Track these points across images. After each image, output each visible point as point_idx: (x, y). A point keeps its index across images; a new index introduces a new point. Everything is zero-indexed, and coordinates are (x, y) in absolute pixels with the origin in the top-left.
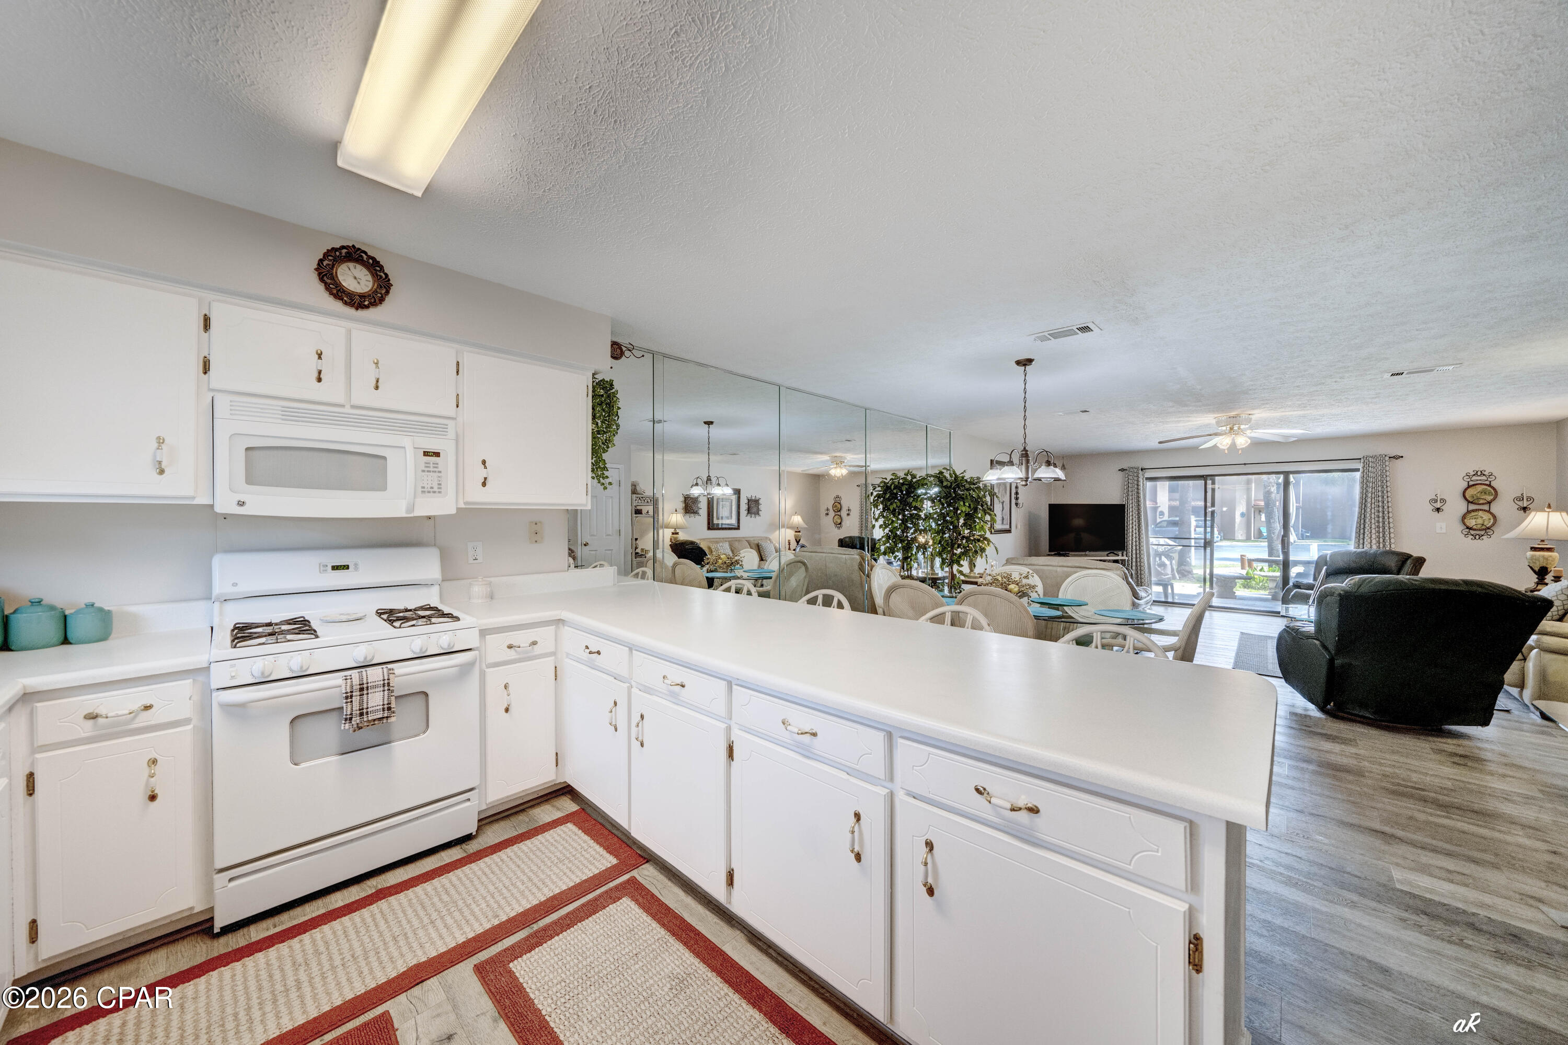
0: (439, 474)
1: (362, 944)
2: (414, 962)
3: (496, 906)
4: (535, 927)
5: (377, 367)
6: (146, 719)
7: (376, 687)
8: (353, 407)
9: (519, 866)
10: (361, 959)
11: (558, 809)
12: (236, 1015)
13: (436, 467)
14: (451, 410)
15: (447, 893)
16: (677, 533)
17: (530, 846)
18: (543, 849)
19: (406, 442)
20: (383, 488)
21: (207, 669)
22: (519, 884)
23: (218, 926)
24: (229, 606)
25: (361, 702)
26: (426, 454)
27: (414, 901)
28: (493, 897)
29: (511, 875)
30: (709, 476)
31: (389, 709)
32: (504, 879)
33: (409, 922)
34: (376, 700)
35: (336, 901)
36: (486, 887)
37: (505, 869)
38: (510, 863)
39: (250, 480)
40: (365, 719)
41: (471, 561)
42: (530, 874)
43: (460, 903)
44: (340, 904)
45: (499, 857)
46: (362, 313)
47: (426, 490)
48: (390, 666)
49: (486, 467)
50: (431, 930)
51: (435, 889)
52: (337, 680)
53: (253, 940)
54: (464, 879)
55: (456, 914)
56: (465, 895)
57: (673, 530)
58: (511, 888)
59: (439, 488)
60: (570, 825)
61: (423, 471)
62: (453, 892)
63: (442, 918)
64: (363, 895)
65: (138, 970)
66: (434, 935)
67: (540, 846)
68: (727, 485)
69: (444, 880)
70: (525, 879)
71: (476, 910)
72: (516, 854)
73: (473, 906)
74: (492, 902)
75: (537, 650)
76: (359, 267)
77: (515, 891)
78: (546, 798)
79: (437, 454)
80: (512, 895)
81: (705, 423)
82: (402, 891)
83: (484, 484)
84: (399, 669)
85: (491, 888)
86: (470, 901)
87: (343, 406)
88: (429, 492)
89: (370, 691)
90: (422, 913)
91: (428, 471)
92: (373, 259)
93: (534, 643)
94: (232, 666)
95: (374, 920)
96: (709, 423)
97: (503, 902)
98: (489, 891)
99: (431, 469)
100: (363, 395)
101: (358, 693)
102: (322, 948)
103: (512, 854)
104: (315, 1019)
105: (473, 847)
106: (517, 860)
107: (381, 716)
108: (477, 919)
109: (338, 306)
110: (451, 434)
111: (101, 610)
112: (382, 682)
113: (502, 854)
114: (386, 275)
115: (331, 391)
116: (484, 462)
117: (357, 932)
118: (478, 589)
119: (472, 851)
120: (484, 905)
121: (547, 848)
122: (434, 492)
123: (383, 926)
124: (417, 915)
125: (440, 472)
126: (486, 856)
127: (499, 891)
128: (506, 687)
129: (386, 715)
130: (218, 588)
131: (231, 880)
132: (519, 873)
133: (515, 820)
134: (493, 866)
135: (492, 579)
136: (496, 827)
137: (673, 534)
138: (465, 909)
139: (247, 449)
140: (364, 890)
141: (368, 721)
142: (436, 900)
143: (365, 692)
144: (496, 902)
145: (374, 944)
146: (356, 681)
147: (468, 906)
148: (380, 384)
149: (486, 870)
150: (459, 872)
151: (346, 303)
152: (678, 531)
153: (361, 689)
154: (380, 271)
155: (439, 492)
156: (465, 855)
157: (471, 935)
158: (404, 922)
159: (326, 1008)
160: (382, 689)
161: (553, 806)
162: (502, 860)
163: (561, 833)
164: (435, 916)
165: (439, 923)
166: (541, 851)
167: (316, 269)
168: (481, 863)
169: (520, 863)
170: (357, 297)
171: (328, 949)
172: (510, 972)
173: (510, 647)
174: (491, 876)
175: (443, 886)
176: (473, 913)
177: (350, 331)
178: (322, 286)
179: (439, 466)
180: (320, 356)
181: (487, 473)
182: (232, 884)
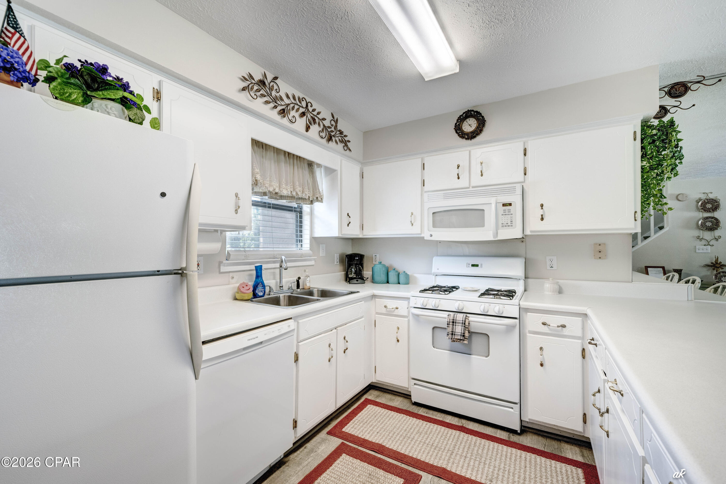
0: (511, 216)
1: (438, 443)
2: (444, 466)
3: (496, 475)
5: (481, 165)
6: (396, 312)
7: (459, 323)
8: (473, 187)
9: (526, 467)
10: (433, 448)
11: (583, 456)
12: (395, 433)
13: (510, 212)
14: (521, 177)
15: (483, 450)
17: (543, 462)
18: (549, 470)
19: (493, 200)
20: (483, 226)
21: (409, 299)
22: (517, 476)
23: (414, 399)
25: (453, 329)
26: (504, 205)
27: (468, 442)
28: (498, 471)
29: (518, 468)
31: (464, 336)
32: (512, 466)
33: (459, 449)
34: (459, 329)
35: (448, 419)
36: (500, 463)
37: (518, 463)
38: (523, 462)
39: (434, 226)
40: (453, 337)
41: (549, 268)
42: (527, 476)
43: (483, 459)
44: (448, 421)
45: (521, 454)
46: (474, 141)
47: (504, 225)
48: (468, 315)
49: (542, 209)
50: (462, 460)
51: (480, 444)
52: (445, 314)
53: (419, 413)
54: (495, 450)
55: (477, 463)
56: (488, 458)
58: (511, 474)
59: (511, 223)
60: (580, 471)
61: (503, 215)
62: (485, 451)
63: (471, 459)
64: (457, 424)
66: (461, 463)
67: (548, 467)
69: (487, 443)
70: (522, 476)
71: (486, 469)
72: (530, 459)
73: (487, 466)
74: (496, 472)
75: (565, 331)
76: (471, 119)
77: (511, 477)
78: (579, 443)
79: (510, 204)
80: (508, 478)
82: (468, 434)
83: (542, 219)
84: (472, 318)
85: (502, 465)
86: (487, 462)
87: (469, 188)
88: (506, 226)
89: (456, 324)
90: (466, 450)
91: (505, 215)
92: (477, 112)
93: (564, 326)
94: (416, 299)
95: (450, 436)
97: (500, 477)
98: (499, 466)
99: (507, 213)
100: (477, 180)
101: (452, 324)
102: (428, 433)
103: (528, 458)
104: (406, 455)
105: (515, 438)
106: (528, 463)
107: (459, 338)
108: (482, 474)
109: (464, 142)
110: (519, 191)
111: (406, 274)
112: (462, 322)
113: (524, 453)
114: (483, 117)
115: (463, 182)
116: (542, 206)
117: (442, 436)
118: (548, 285)
119: (512, 440)
120: (491, 470)
121: (551, 471)
122: (509, 226)
123: (450, 442)
124: (464, 448)
125: (512, 214)
126: (515, 448)
127: (504, 470)
128: (541, 348)
129: (461, 338)
130: (434, 270)
131: (415, 384)
132: (522, 471)
133: (548, 442)
134: (514, 455)
135: (562, 282)
136: (535, 437)
138: (482, 464)
139: (433, 213)
140: (459, 422)
141: (456, 339)
142: (476, 449)
143: (455, 324)
144: (498, 474)
145: (441, 446)
146: (452, 318)
147: (485, 464)
148: (483, 174)
149: (509, 455)
150: (496, 444)
151: (466, 139)
153: (453, 322)
154: (479, 117)
155: (512, 226)
156: (507, 439)
157: (473, 478)
158: (457, 447)
159: (411, 455)
160: (461, 325)
161: (581, 451)
162: (520, 457)
163: (569, 471)
164: (469, 455)
165: (468, 459)
166: (546, 470)
167: (454, 129)
168: (510, 449)
169: (528, 466)
170: (470, 134)
171: (430, 434)
173: (544, 324)
174: (508, 459)
175: (484, 445)
176: (483, 469)
177: (470, 152)
178: (457, 135)
179: (511, 211)
180: (458, 167)
181: (544, 212)
182: (415, 386)
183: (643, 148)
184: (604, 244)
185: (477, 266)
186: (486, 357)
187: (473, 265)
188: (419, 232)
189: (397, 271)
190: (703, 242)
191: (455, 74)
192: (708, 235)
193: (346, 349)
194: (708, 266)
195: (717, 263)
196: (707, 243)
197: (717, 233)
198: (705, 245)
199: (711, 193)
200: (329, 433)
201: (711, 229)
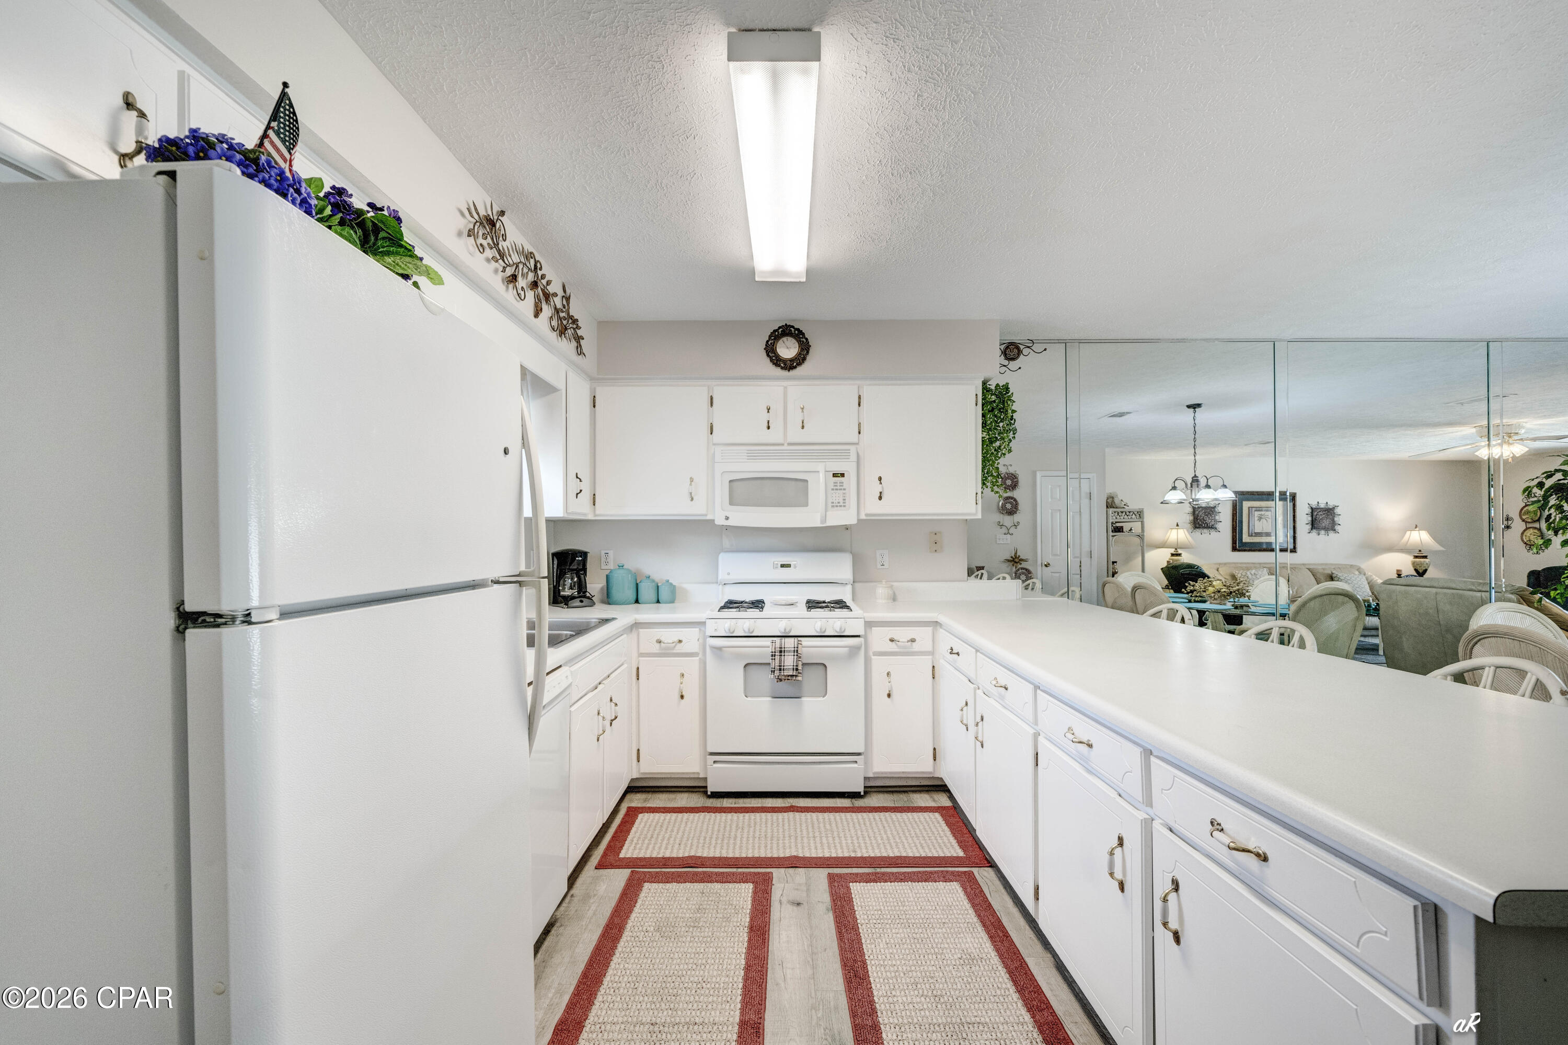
0: (844, 492)
1: (772, 832)
2: (795, 854)
3: (857, 845)
4: (878, 870)
5: (803, 411)
6: (679, 649)
7: (789, 651)
8: (790, 444)
9: (884, 827)
10: (769, 839)
11: (934, 800)
12: (705, 838)
13: (842, 486)
14: (854, 437)
15: (830, 824)
16: (1179, 555)
17: (899, 817)
18: (907, 823)
19: (820, 467)
20: (807, 505)
21: (704, 623)
22: (879, 838)
23: (710, 789)
24: (727, 587)
25: (780, 661)
26: (835, 475)
27: (809, 821)
28: (858, 840)
29: (876, 831)
30: (1195, 476)
31: (797, 669)
32: (870, 831)
33: (801, 831)
34: (789, 661)
35: (768, 803)
36: (856, 831)
37: (874, 825)
38: (879, 823)
39: (732, 502)
40: (782, 674)
41: (879, 566)
42: (890, 836)
43: (836, 834)
44: (770, 805)
45: (874, 816)
46: (793, 373)
47: (834, 504)
48: (799, 639)
49: (881, 483)
50: (812, 842)
51: (824, 819)
52: (767, 642)
53: (724, 806)
54: (844, 820)
55: (830, 839)
56: (840, 830)
57: (1172, 551)
58: (872, 838)
59: (844, 503)
60: (937, 815)
61: (833, 489)
62: (834, 825)
63: (821, 837)
64: (783, 805)
65: (675, 799)
66: (812, 845)
67: (907, 820)
68: (1225, 486)
69: (831, 816)
70: (885, 837)
71: (844, 842)
72: (886, 818)
73: (843, 839)
74: (855, 842)
75: (916, 647)
76: (790, 339)
77: (874, 842)
78: (927, 789)
79: (843, 475)
80: (871, 843)
81: (1189, 407)
82: (804, 812)
83: (880, 498)
84: (805, 642)
85: (859, 833)
86: (842, 835)
87: (783, 445)
88: (837, 506)
89: (786, 654)
90: (810, 830)
91: (837, 489)
92: (798, 330)
93: (913, 640)
94: (716, 623)
95: (783, 821)
96: (1194, 407)
97: (863, 845)
98: (856, 834)
99: (839, 488)
100: (796, 434)
101: (779, 654)
102: (752, 825)
103: (883, 818)
104: (737, 858)
105: (859, 803)
106: (884, 823)
107: (791, 674)
108: (842, 848)
109: (778, 372)
110: (853, 457)
111: (671, 584)
112: (793, 649)
113: (876, 815)
114: (807, 339)
115: (775, 435)
116: (880, 479)
117: (772, 824)
118: (881, 591)
119: (857, 805)
120: (849, 841)
121: (911, 823)
122: (841, 506)
123: (786, 827)
124: (807, 829)
125: (844, 489)
126: (865, 812)
127: (863, 837)
128: (888, 674)
129: (794, 674)
130: (722, 576)
131: (715, 762)
132: (882, 832)
133: (896, 797)
134: (867, 820)
135: (895, 584)
136: (881, 796)
137: (1173, 555)
138: (837, 839)
139: (730, 481)
140: (785, 803)
141: (785, 676)
142: (822, 825)
143: (783, 654)
144: (859, 843)
145: (778, 834)
146: (778, 645)
147: (840, 838)
148: (805, 425)
149: (861, 821)
150: (843, 815)
151: (782, 368)
152: (1180, 551)
153: (781, 652)
154: (802, 338)
155: (844, 506)
156: (852, 806)
157: (834, 855)
158: (798, 830)
159: (744, 855)
160: (793, 654)
161: (931, 797)
162: (874, 819)
163: (927, 817)
164: (817, 834)
165: (818, 839)
166: (905, 824)
167: (765, 349)
168: (859, 815)
169: (886, 825)
170: (789, 362)
171: (755, 826)
172: (848, 888)
173: (892, 640)
174: (863, 826)
175: (829, 819)
176: (840, 843)
177: (785, 388)
178: (768, 360)
179: (844, 484)
180: (768, 410)
181: (883, 488)
182: (716, 765)
183: (983, 416)
184: (940, 533)
185: (788, 566)
186: (824, 697)
187: (782, 566)
188: (704, 512)
189: (653, 581)
190: (1004, 530)
191: (800, 282)
192: (1007, 520)
193: (613, 718)
194: (1008, 561)
195: (1016, 557)
196: (1006, 532)
197: (1017, 517)
198: (1005, 534)
199: (1011, 465)
200: (599, 866)
201: (1011, 512)
